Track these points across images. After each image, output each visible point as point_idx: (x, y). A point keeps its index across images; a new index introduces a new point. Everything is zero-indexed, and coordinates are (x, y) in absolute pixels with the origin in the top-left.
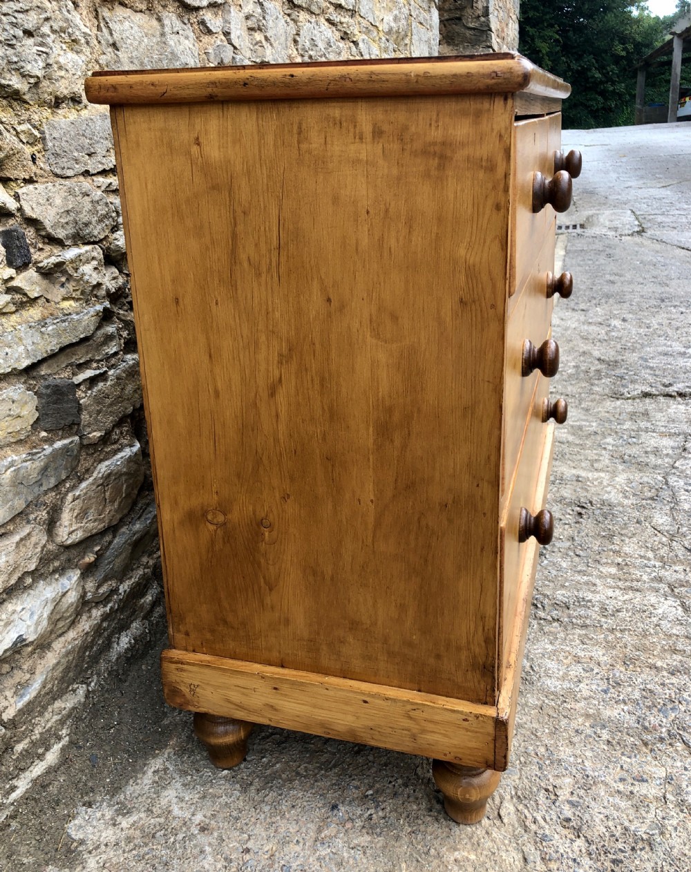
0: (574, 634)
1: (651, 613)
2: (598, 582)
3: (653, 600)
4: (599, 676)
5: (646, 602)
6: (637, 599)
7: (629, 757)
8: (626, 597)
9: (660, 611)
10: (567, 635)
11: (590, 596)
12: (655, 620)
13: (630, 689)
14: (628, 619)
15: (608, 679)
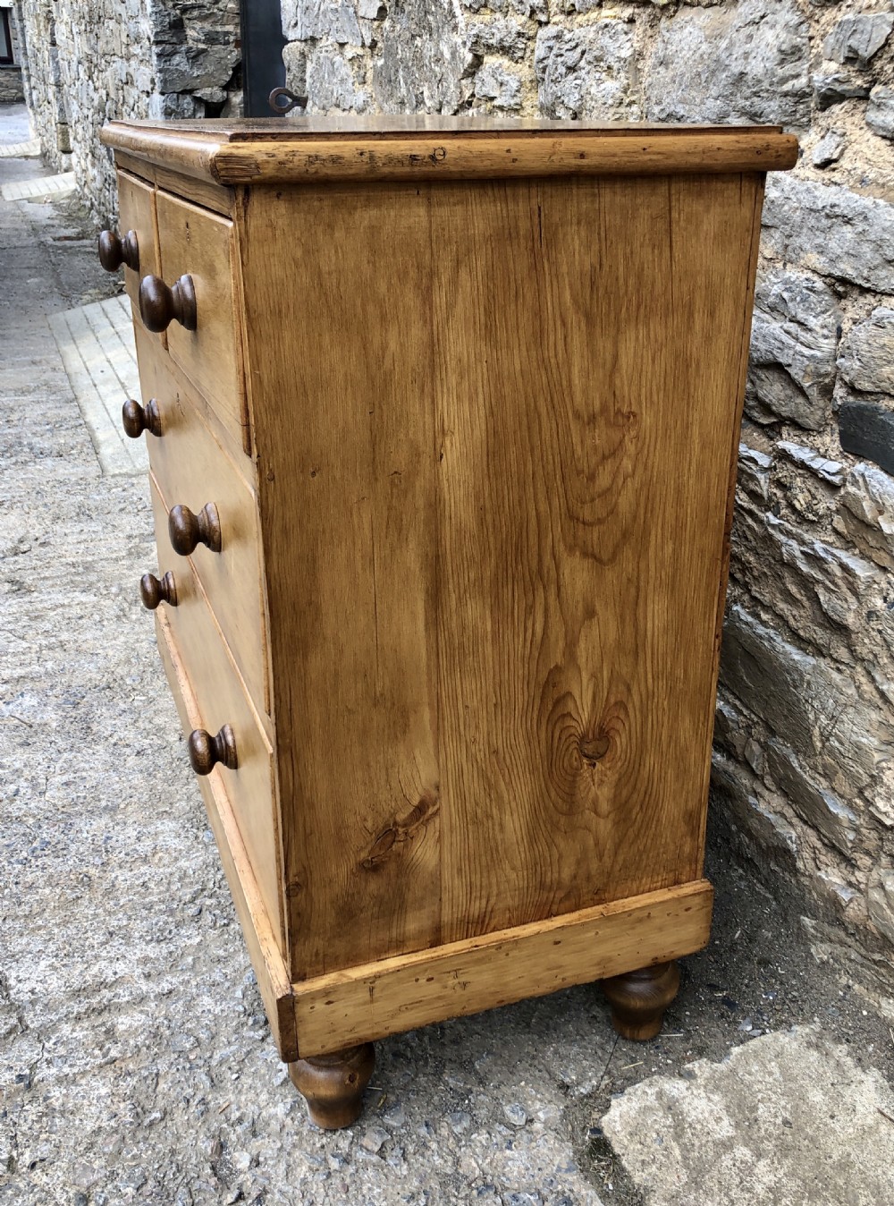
0: (160, 893)
1: (57, 956)
2: (144, 986)
3: (55, 983)
4: (118, 851)
5: (64, 971)
6: (77, 972)
7: (78, 797)
8: (94, 970)
9: (43, 964)
10: (168, 890)
11: (152, 951)
12: (52, 947)
13: (81, 850)
14: (90, 934)
15: (107, 851)
